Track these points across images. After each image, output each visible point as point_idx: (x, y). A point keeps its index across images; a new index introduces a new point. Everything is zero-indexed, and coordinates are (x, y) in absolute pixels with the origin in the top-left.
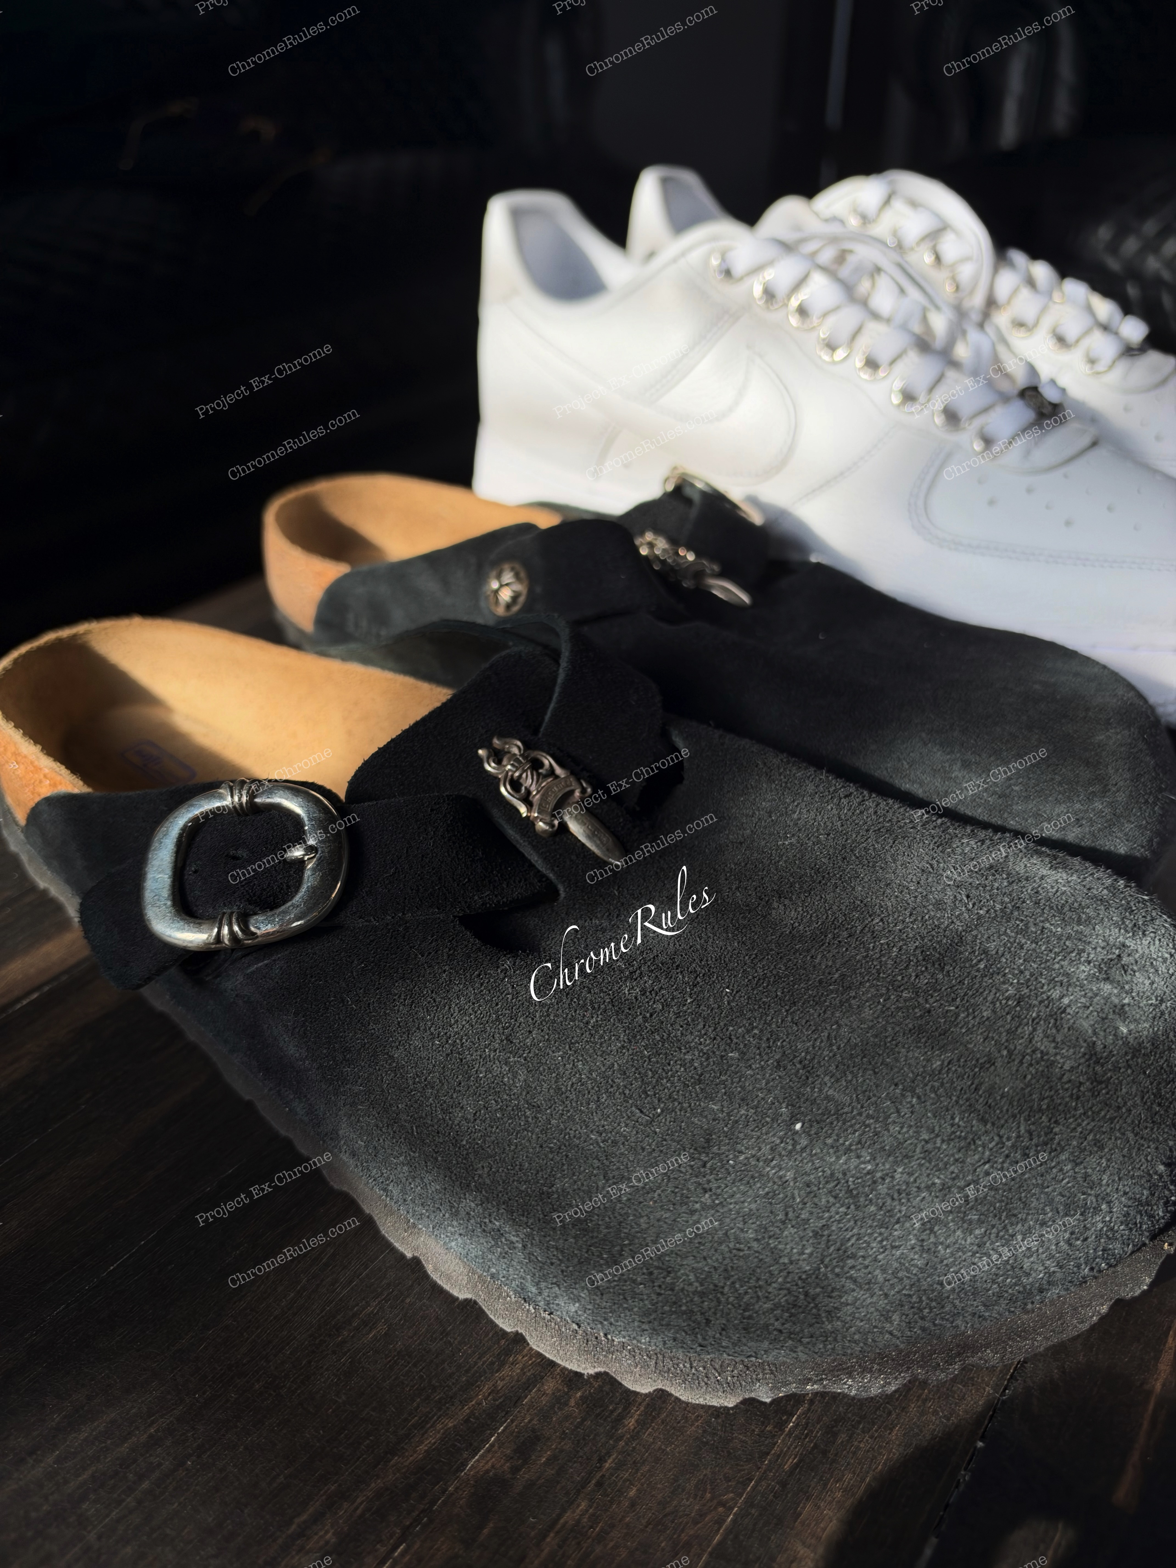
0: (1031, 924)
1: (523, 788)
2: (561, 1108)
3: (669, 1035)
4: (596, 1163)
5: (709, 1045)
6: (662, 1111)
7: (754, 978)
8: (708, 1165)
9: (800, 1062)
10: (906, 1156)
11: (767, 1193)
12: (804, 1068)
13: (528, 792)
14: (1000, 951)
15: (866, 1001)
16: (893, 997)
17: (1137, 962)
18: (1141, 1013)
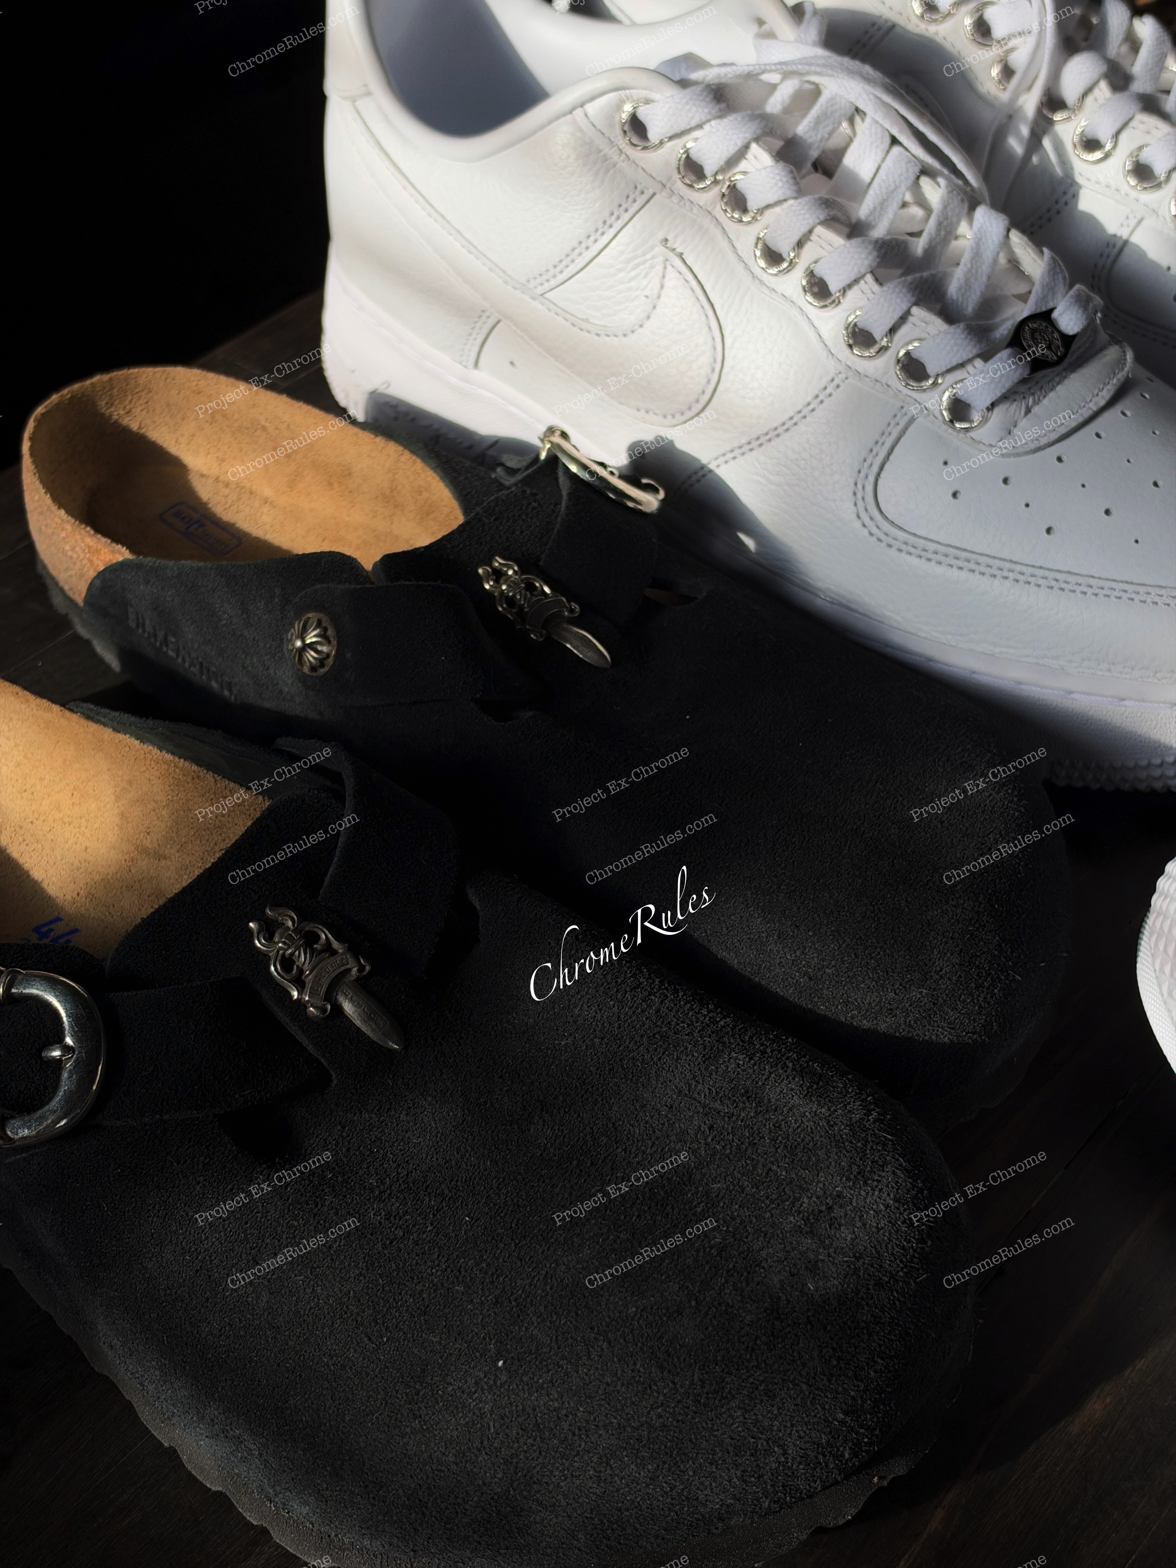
0: (760, 1166)
2: (298, 1330)
3: (405, 1264)
4: (326, 1385)
5: (440, 1276)
6: (388, 1340)
7: (494, 1205)
8: (421, 1393)
9: (516, 1300)
10: (590, 1397)
11: (467, 1423)
12: (518, 1305)
14: (721, 1194)
15: (587, 1240)
16: (611, 1237)
17: (846, 1214)
18: (834, 1270)
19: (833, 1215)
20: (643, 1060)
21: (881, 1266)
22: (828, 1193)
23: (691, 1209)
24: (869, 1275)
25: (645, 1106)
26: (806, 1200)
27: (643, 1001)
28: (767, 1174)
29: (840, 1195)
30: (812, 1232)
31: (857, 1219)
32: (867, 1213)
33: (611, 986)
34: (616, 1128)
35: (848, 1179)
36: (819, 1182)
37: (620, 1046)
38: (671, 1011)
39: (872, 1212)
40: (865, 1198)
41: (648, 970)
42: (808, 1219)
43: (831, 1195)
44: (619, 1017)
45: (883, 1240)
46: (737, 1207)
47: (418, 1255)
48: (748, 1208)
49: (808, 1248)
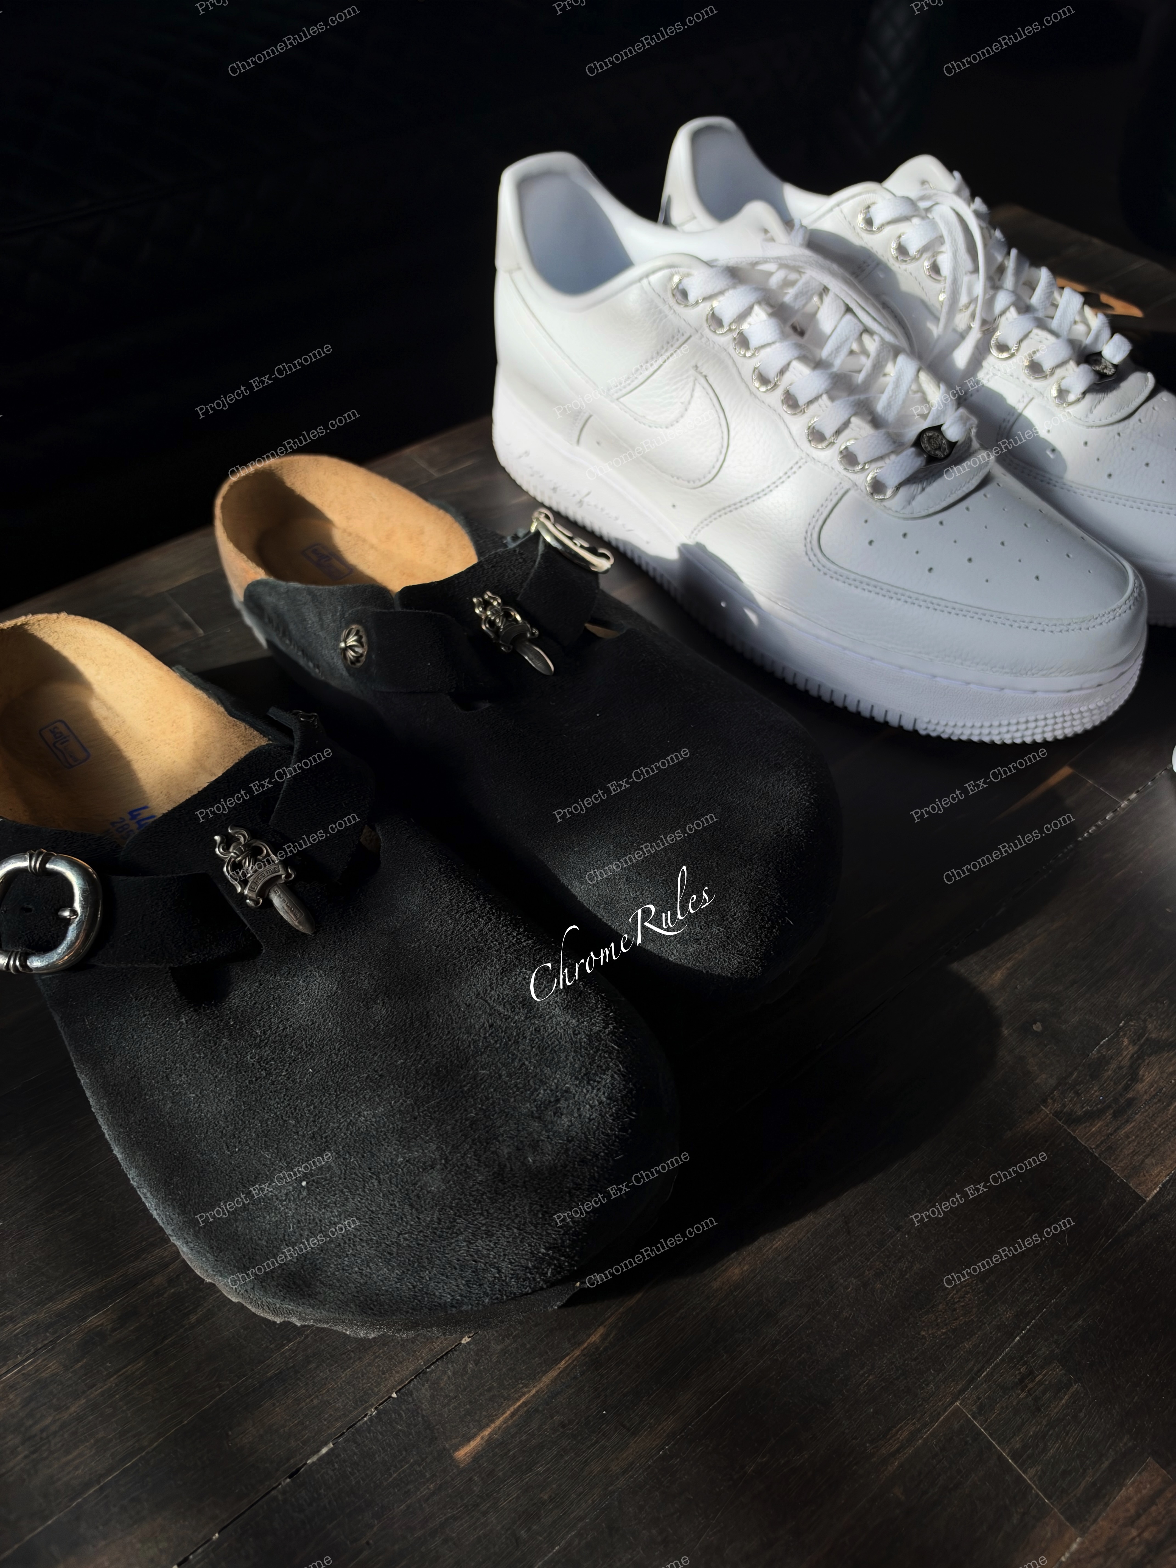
0: (517, 1060)
2: (186, 1132)
6: (238, 1150)
11: (277, 1221)
14: (485, 1079)
15: (385, 1100)
16: (401, 1101)
17: (568, 1106)
18: (550, 1148)
19: (558, 1105)
20: (461, 966)
21: (587, 1148)
22: (560, 1088)
23: (461, 1087)
24: (576, 1153)
25: (452, 1002)
26: (542, 1092)
27: (473, 922)
28: (521, 1067)
29: (567, 1091)
30: (539, 1118)
31: (575, 1110)
32: (585, 1106)
33: (454, 908)
34: (428, 1017)
35: (577, 1078)
36: (555, 1078)
37: (448, 953)
38: (490, 931)
39: (588, 1106)
40: (586, 1095)
41: (485, 898)
42: (540, 1106)
43: (561, 1089)
44: (453, 932)
45: (592, 1128)
46: (492, 1090)
47: (271, 1092)
48: (500, 1092)
49: (534, 1130)
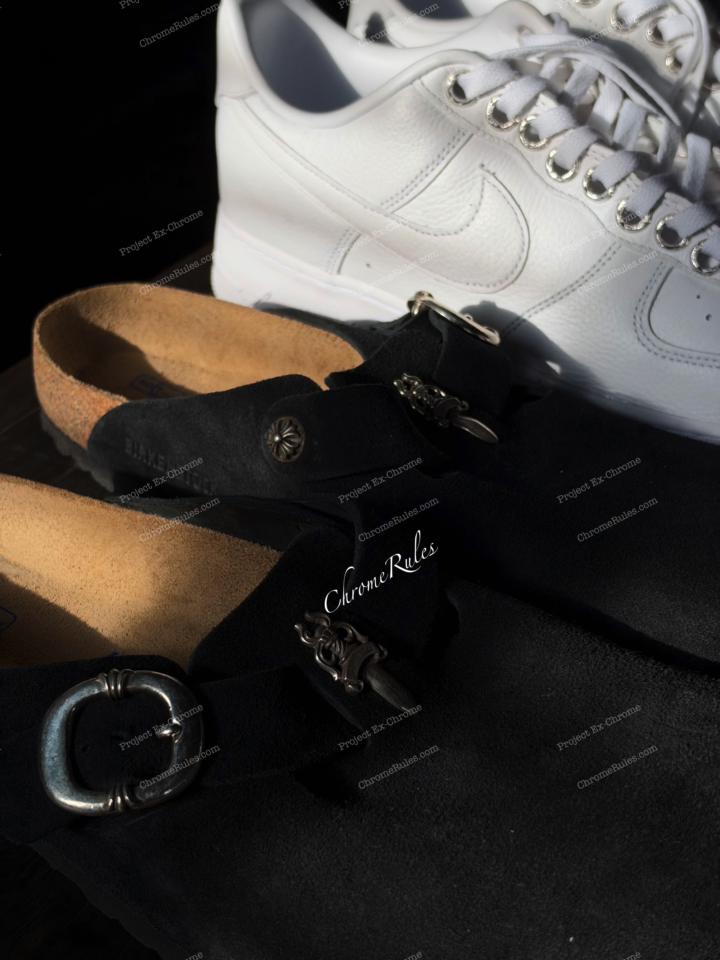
1: (333, 655)
13: (338, 659)
